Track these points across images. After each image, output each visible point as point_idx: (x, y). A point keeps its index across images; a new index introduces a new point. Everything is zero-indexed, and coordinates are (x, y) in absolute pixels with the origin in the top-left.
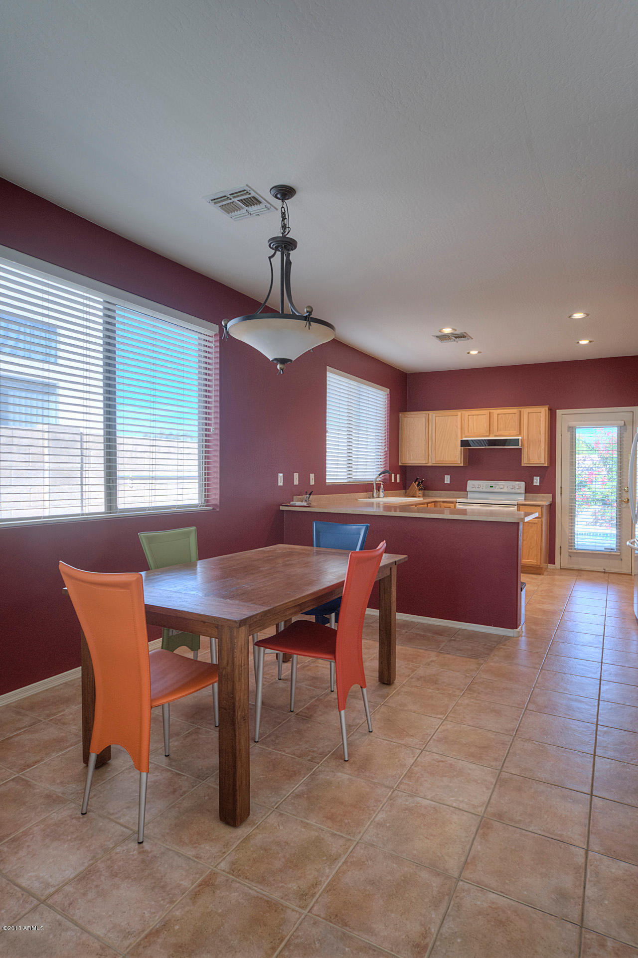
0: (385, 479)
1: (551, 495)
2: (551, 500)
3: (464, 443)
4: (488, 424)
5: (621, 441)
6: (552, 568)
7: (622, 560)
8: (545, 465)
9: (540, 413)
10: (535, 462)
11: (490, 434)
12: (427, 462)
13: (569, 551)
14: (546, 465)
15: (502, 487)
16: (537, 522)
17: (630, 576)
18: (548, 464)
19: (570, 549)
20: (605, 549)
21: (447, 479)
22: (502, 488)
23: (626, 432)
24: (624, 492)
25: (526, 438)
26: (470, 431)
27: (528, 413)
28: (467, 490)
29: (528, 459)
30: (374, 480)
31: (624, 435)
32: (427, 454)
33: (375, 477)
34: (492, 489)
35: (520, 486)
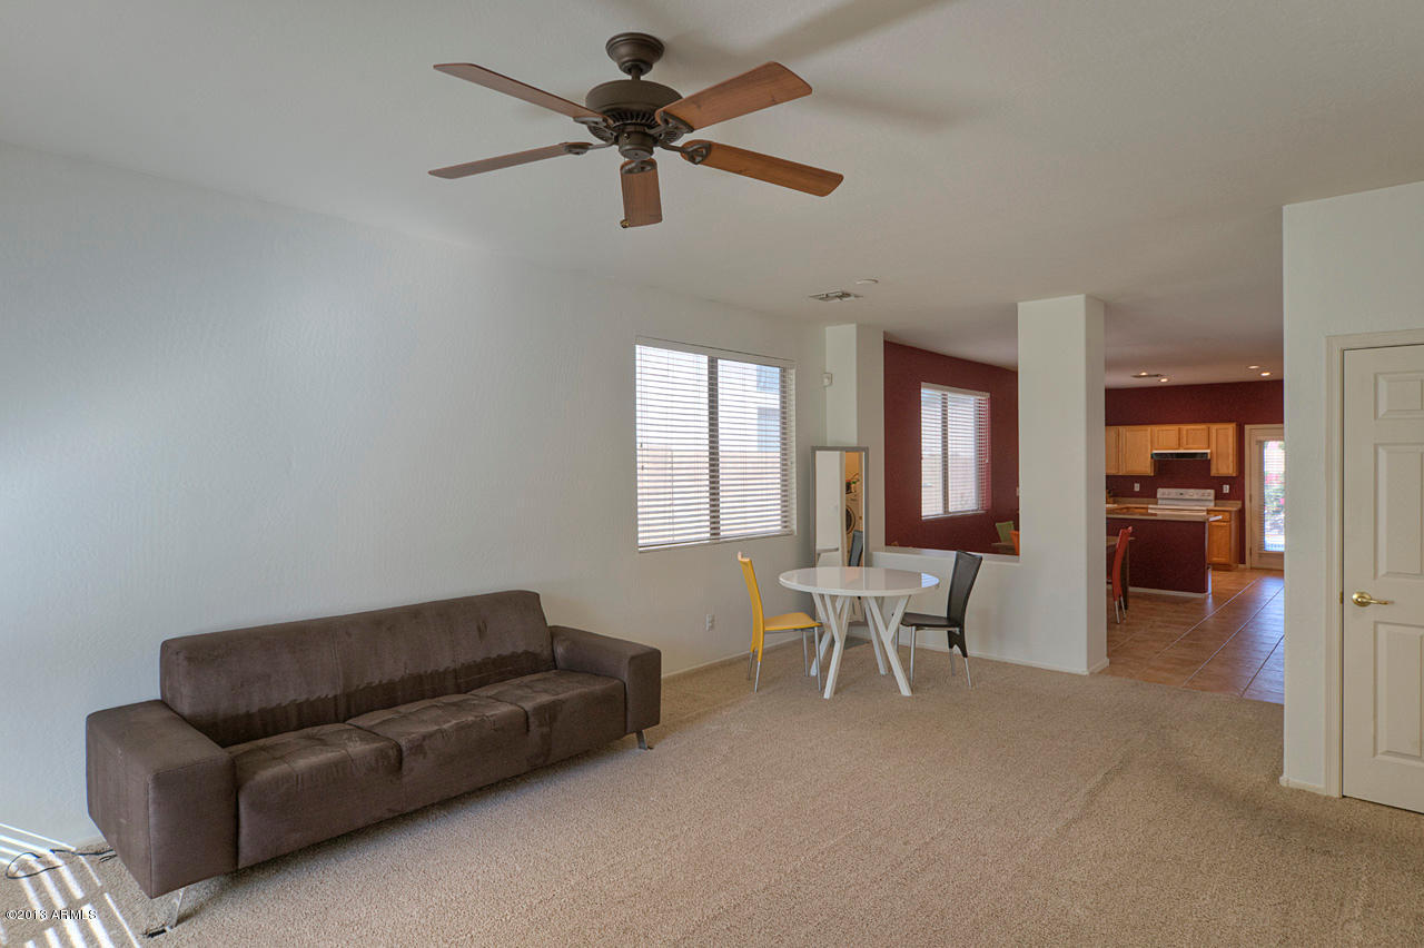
1: (1241, 502)
2: (1240, 506)
3: (1154, 456)
4: (1178, 439)
9: (1229, 430)
11: (1179, 447)
12: (1117, 472)
13: (1259, 551)
15: (1191, 494)
16: (1225, 525)
19: (1260, 548)
21: (1137, 488)
22: (1192, 496)
25: (1214, 451)
26: (1161, 446)
27: (1216, 430)
29: (1217, 470)
34: (1181, 497)
35: (1210, 494)
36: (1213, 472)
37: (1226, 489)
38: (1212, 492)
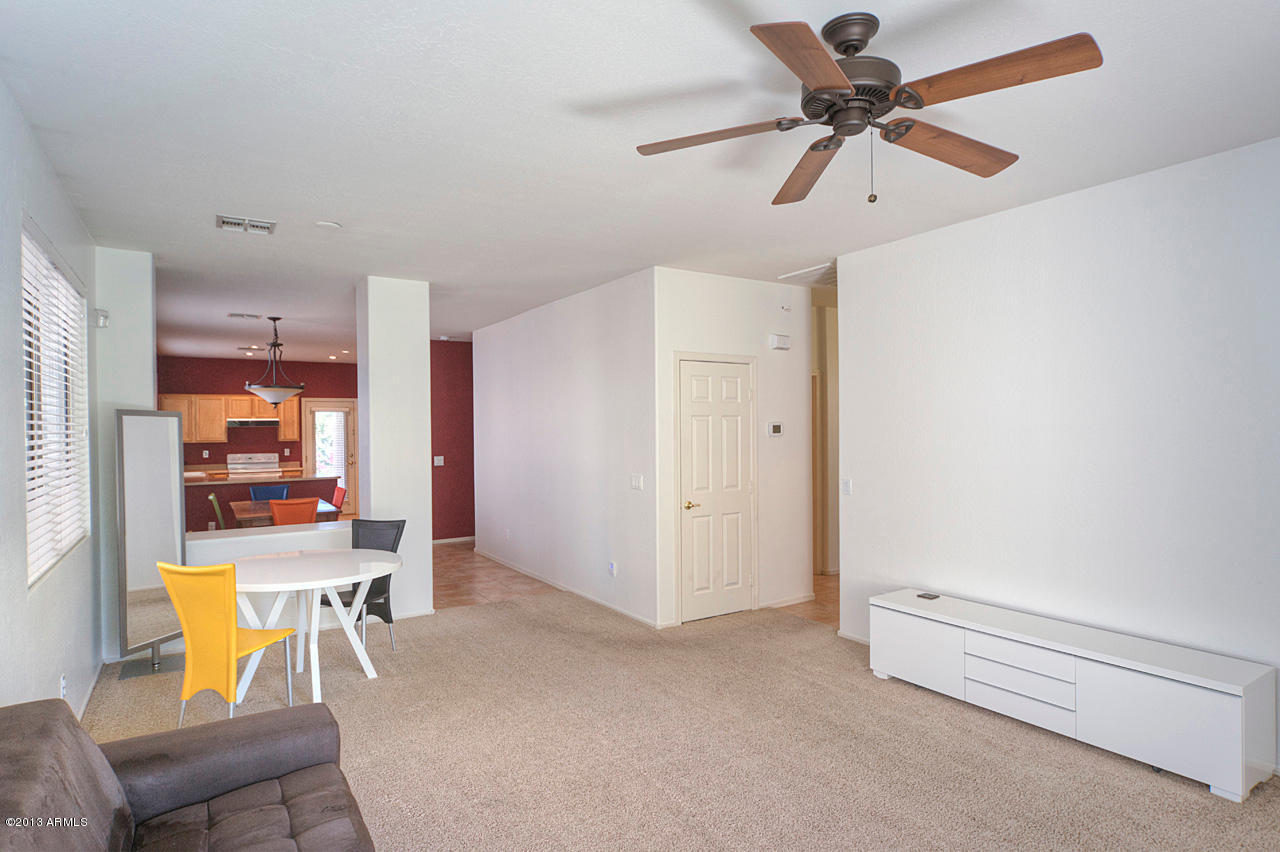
5: (346, 422)
8: (294, 441)
9: (292, 398)
10: (287, 438)
11: (252, 416)
15: (259, 458)
18: (296, 439)
21: (206, 455)
23: (350, 415)
24: (349, 457)
26: (233, 413)
28: (227, 463)
29: (285, 436)
31: (348, 418)
32: (190, 433)
34: (250, 461)
35: (275, 457)
36: (281, 438)
37: (287, 452)
38: (277, 455)
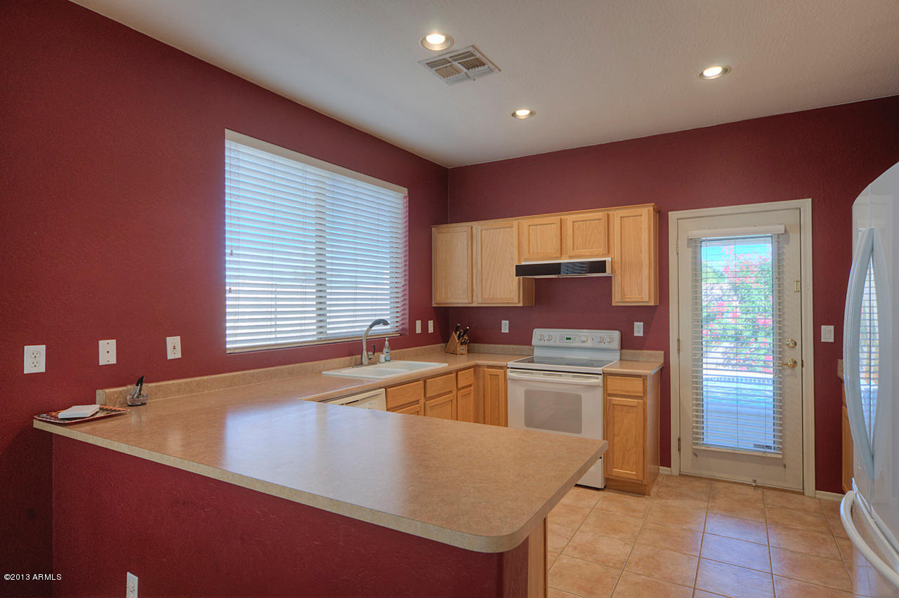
0: (403, 329)
1: (663, 352)
2: (662, 360)
3: (521, 270)
4: (559, 238)
5: (779, 260)
6: (666, 473)
7: (785, 466)
8: (650, 304)
9: (643, 215)
10: (633, 300)
11: (561, 254)
12: (470, 301)
13: (694, 447)
14: (652, 304)
15: (583, 339)
16: (635, 404)
17: (800, 497)
18: (655, 302)
19: (694, 444)
20: (756, 446)
21: (505, 327)
22: (584, 342)
23: (788, 244)
24: (786, 347)
25: (617, 259)
26: (531, 252)
27: (621, 217)
28: (533, 344)
29: (623, 293)
30: (364, 333)
31: (784, 250)
32: (470, 288)
33: (365, 329)
34: (568, 343)
35: (613, 337)
36: (617, 300)
37: (639, 329)
38: (616, 335)
